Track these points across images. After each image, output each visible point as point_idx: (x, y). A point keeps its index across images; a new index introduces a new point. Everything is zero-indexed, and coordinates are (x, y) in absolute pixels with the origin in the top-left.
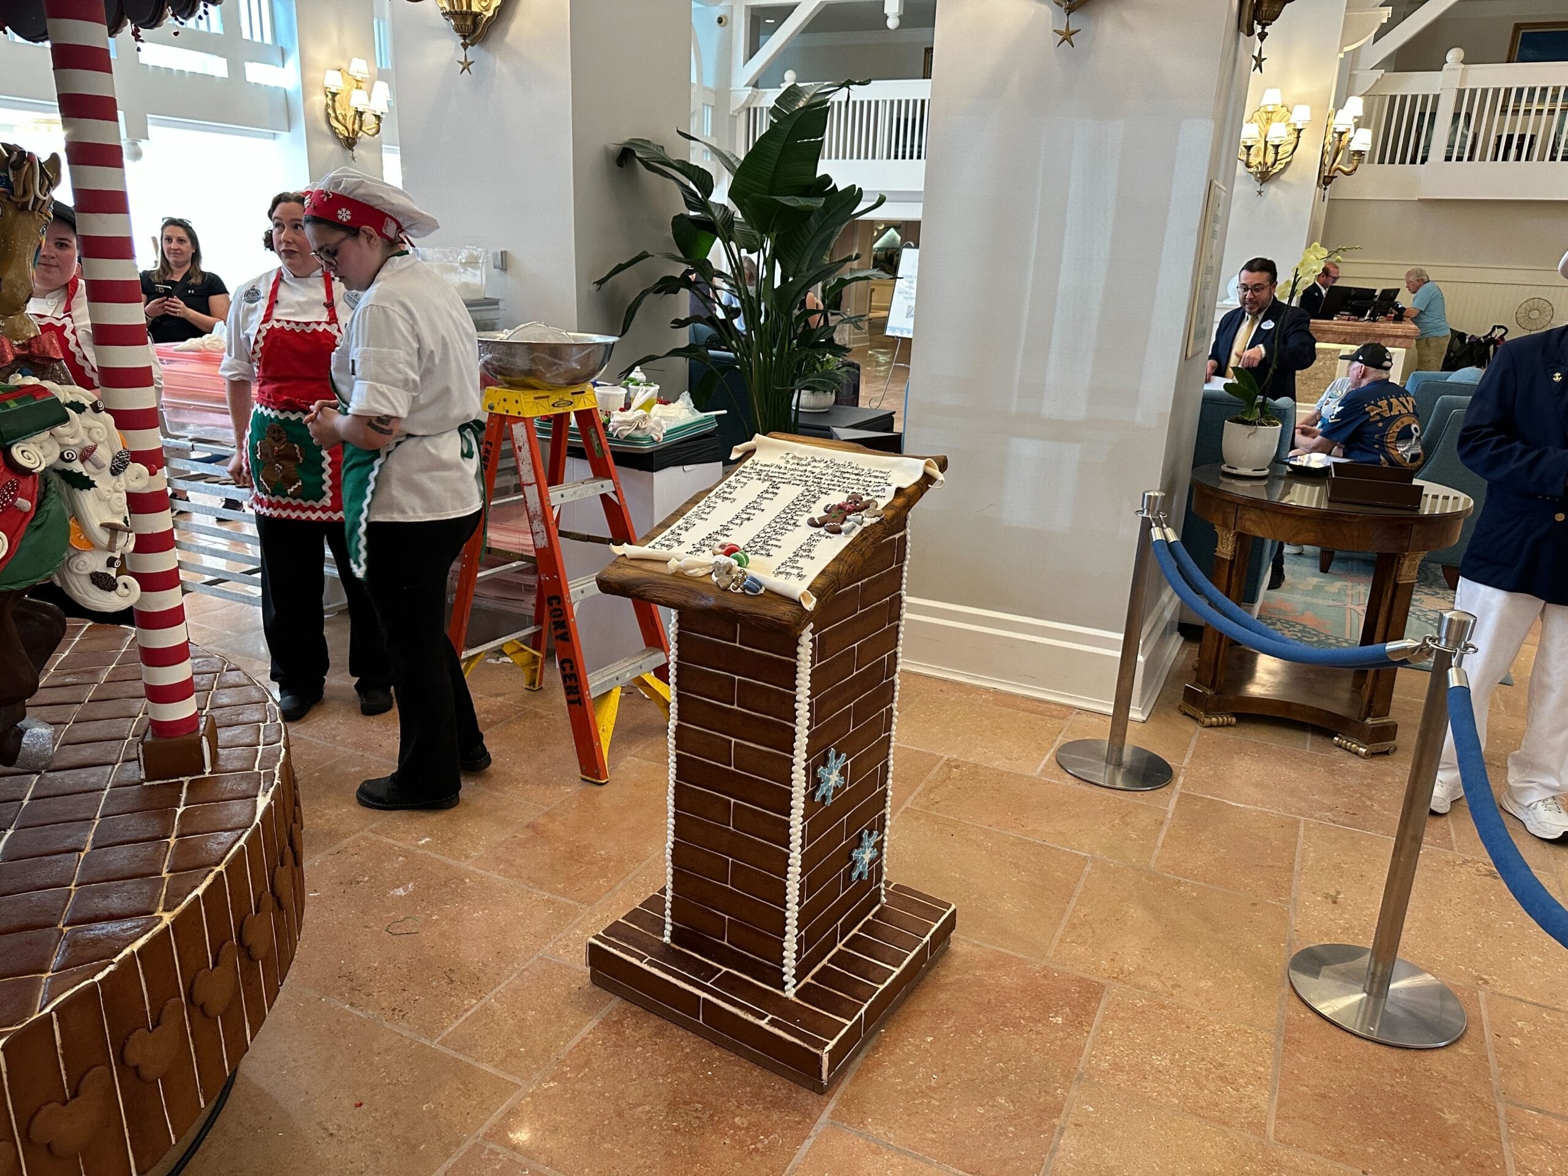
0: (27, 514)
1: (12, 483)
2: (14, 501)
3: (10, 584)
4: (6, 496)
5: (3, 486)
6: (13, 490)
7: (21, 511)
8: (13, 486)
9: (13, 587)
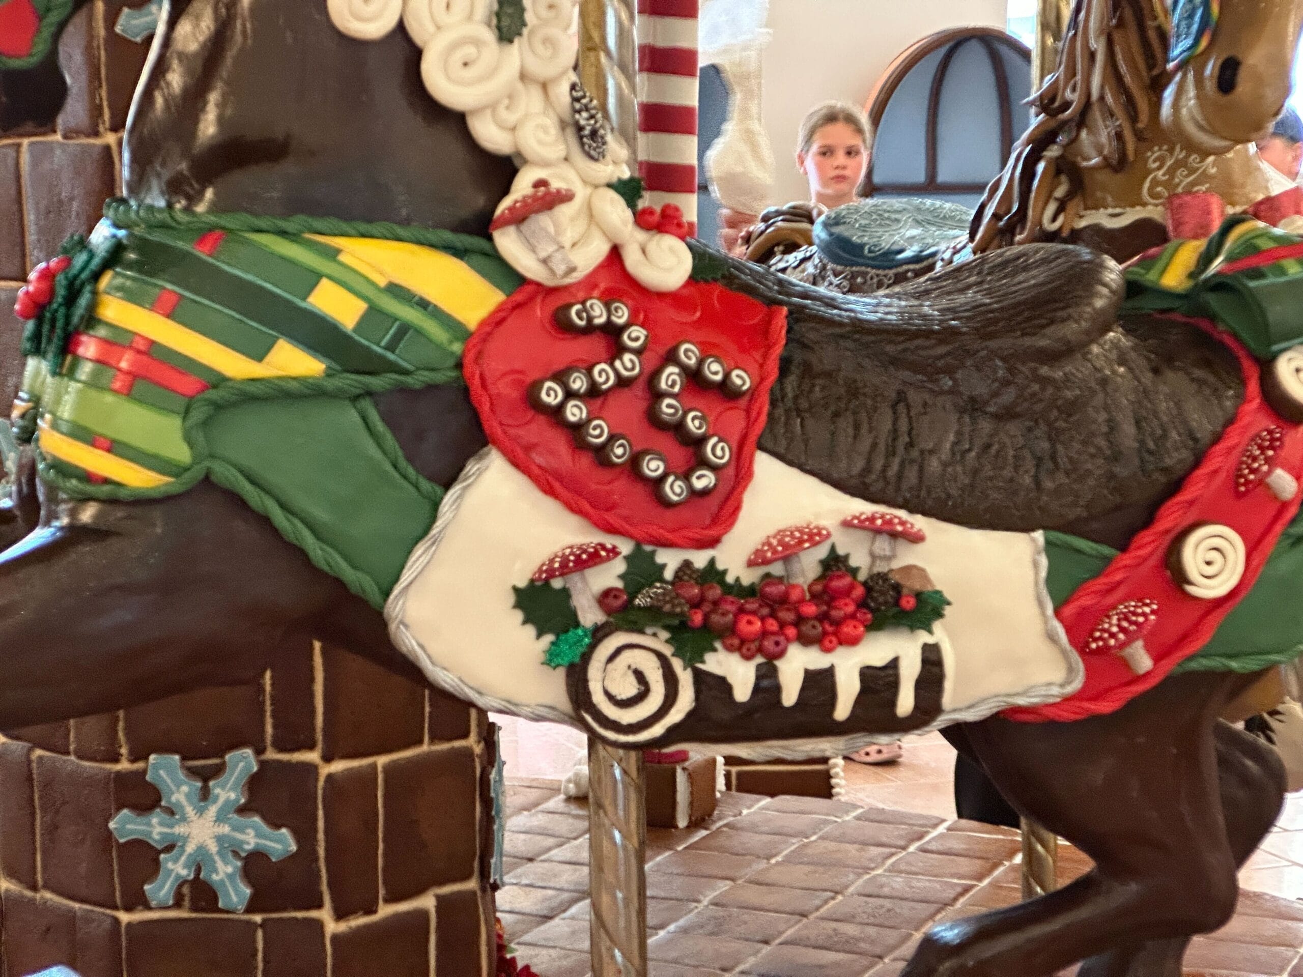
0: (1285, 505)
1: (1270, 432)
2: (1269, 472)
3: (1231, 656)
4: (1255, 459)
5: (1253, 440)
6: (1271, 447)
7: (1275, 498)
8: (1272, 440)
9: (1234, 664)
